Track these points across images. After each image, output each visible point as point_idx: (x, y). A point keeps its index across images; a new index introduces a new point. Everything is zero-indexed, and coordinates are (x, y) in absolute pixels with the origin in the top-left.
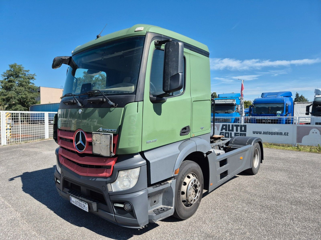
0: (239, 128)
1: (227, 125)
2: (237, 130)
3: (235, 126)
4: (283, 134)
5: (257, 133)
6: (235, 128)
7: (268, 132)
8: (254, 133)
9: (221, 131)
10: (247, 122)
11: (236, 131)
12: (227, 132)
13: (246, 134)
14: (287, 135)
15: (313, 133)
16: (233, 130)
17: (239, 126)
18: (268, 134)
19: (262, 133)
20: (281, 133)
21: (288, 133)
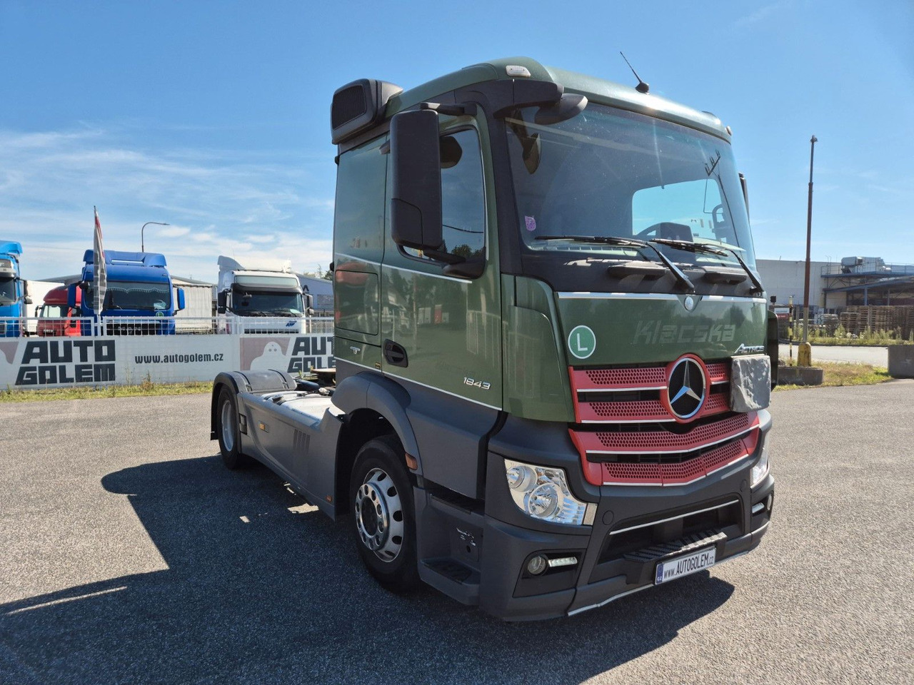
0: (91, 351)
1: (46, 342)
2: (84, 357)
3: (77, 344)
4: (213, 357)
5: (148, 361)
6: (76, 352)
7: (176, 356)
8: (139, 360)
9: (23, 362)
10: (117, 333)
11: (81, 361)
12: (50, 364)
13: (114, 364)
14: (221, 360)
15: (270, 350)
16: (68, 358)
17: (90, 343)
18: (177, 361)
19: (162, 358)
20: (207, 355)
21: (222, 355)
